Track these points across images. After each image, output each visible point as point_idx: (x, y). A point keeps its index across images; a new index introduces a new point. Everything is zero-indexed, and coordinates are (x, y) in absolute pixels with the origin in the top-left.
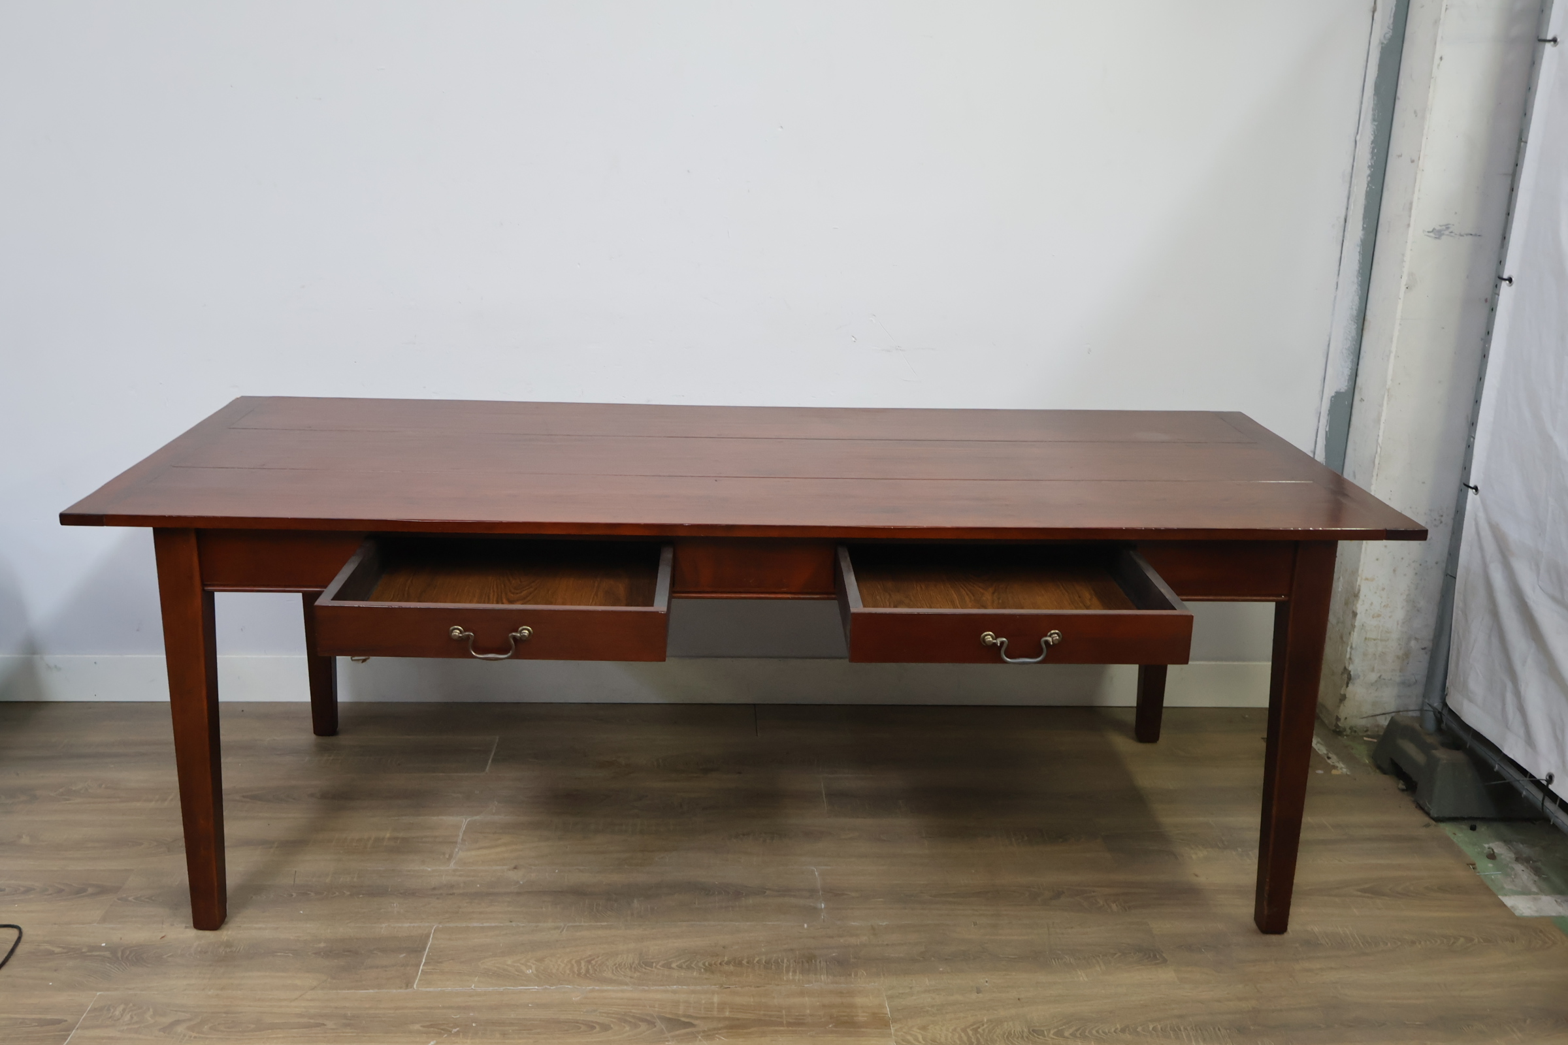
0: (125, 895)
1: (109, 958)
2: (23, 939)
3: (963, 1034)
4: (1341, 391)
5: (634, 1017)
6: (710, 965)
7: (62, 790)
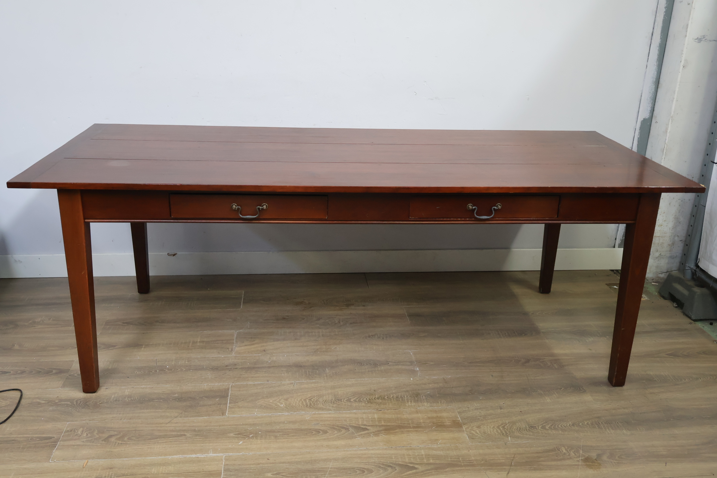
0: (72, 374)
1: (70, 405)
2: (23, 396)
3: (498, 430)
4: (646, 118)
5: (338, 426)
6: (370, 399)
7: (31, 322)
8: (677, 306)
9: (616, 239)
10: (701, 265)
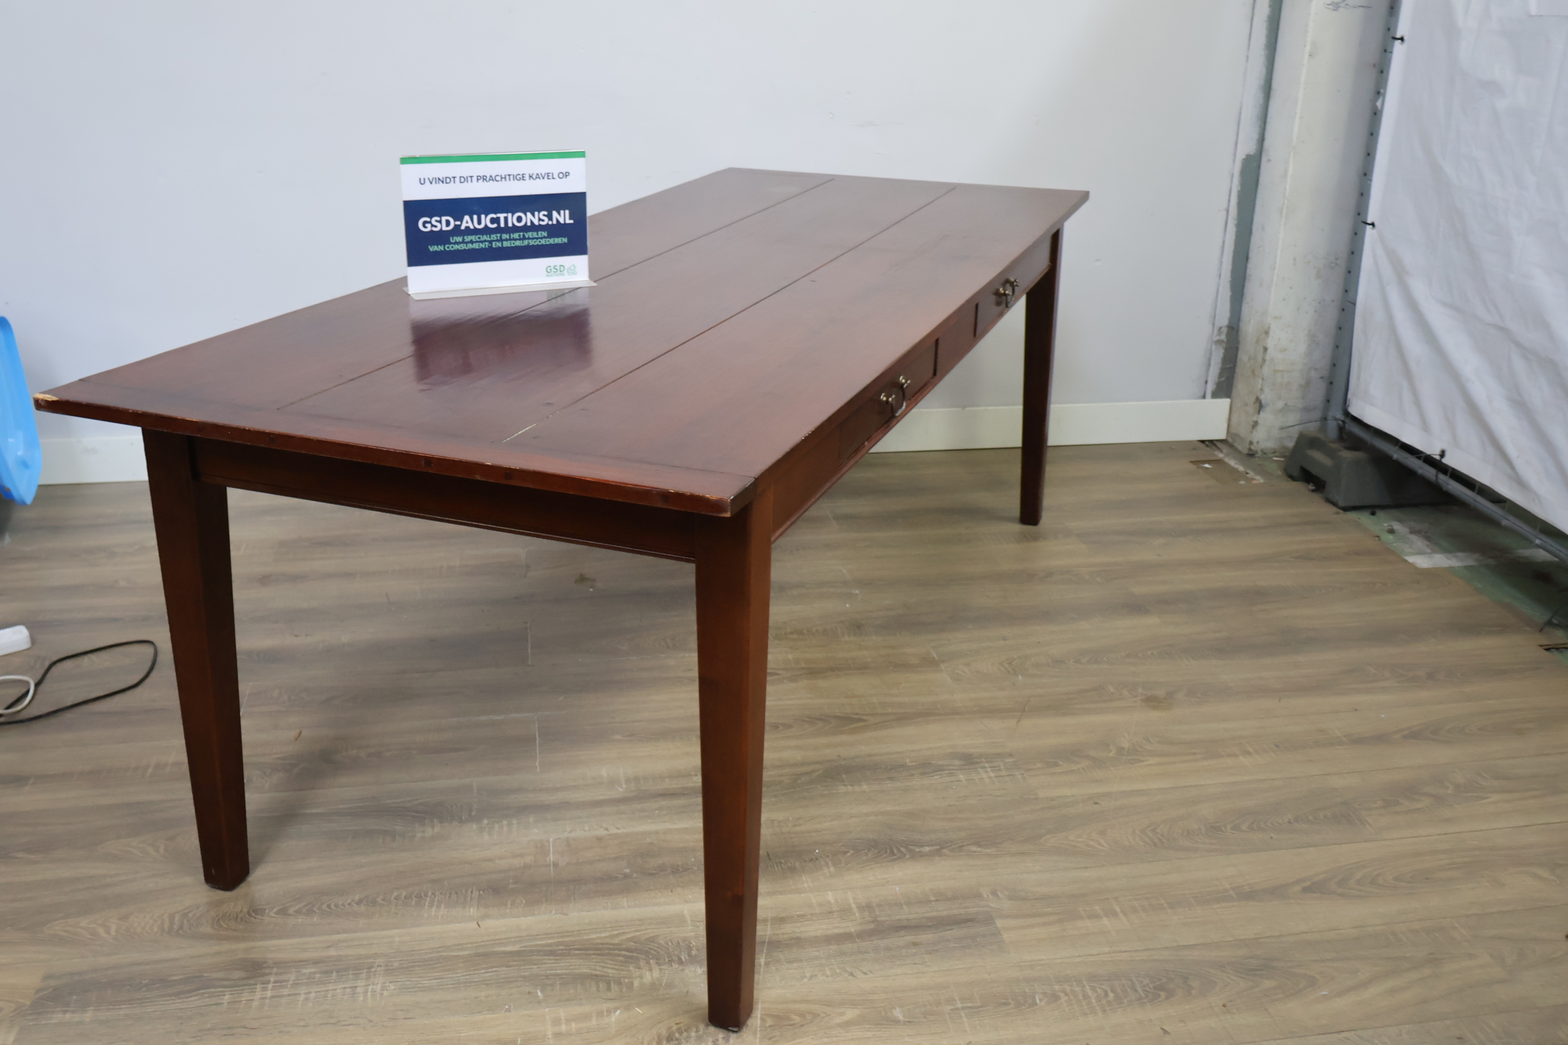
3: (1000, 667)
4: (1250, 154)
7: (137, 547)
8: (1314, 488)
9: (1206, 382)
10: (1354, 410)
